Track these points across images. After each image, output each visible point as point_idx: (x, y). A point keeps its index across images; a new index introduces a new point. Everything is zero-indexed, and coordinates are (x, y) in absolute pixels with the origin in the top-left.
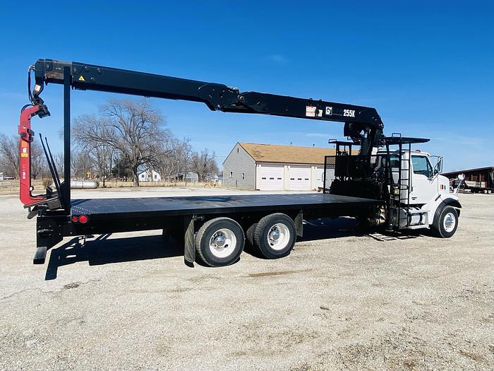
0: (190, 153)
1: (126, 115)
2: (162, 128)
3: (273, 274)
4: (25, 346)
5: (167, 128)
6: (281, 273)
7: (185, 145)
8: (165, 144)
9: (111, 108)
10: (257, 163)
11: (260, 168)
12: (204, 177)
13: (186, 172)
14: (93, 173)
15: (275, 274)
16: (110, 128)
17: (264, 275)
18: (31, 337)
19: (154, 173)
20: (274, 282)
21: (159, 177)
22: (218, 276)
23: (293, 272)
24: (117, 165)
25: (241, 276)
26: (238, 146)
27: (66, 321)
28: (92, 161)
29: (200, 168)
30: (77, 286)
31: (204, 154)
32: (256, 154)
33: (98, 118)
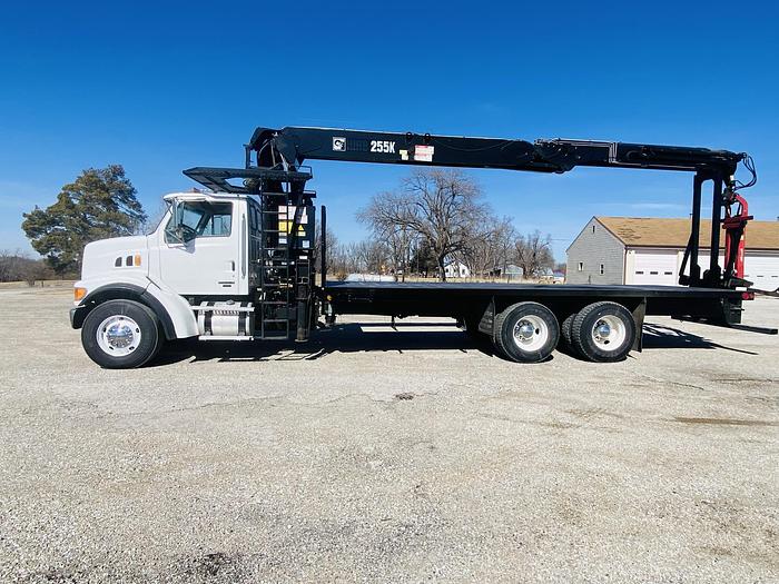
0: (512, 239)
1: (433, 188)
2: (477, 202)
3: (721, 422)
4: (369, 467)
5: (485, 201)
6: (739, 423)
7: (505, 226)
8: (481, 224)
9: (414, 181)
10: (628, 247)
11: (632, 255)
12: (531, 272)
13: (506, 267)
14: (386, 267)
15: (728, 422)
16: (412, 207)
17: (704, 421)
18: (374, 457)
19: (462, 267)
20: (732, 436)
21: (467, 272)
22: (618, 413)
23: (764, 423)
24: (416, 258)
25: (658, 419)
26: (594, 223)
27: (411, 444)
28: (387, 251)
29: (527, 258)
30: (411, 398)
31: (533, 237)
32: (627, 233)
33: (399, 195)
